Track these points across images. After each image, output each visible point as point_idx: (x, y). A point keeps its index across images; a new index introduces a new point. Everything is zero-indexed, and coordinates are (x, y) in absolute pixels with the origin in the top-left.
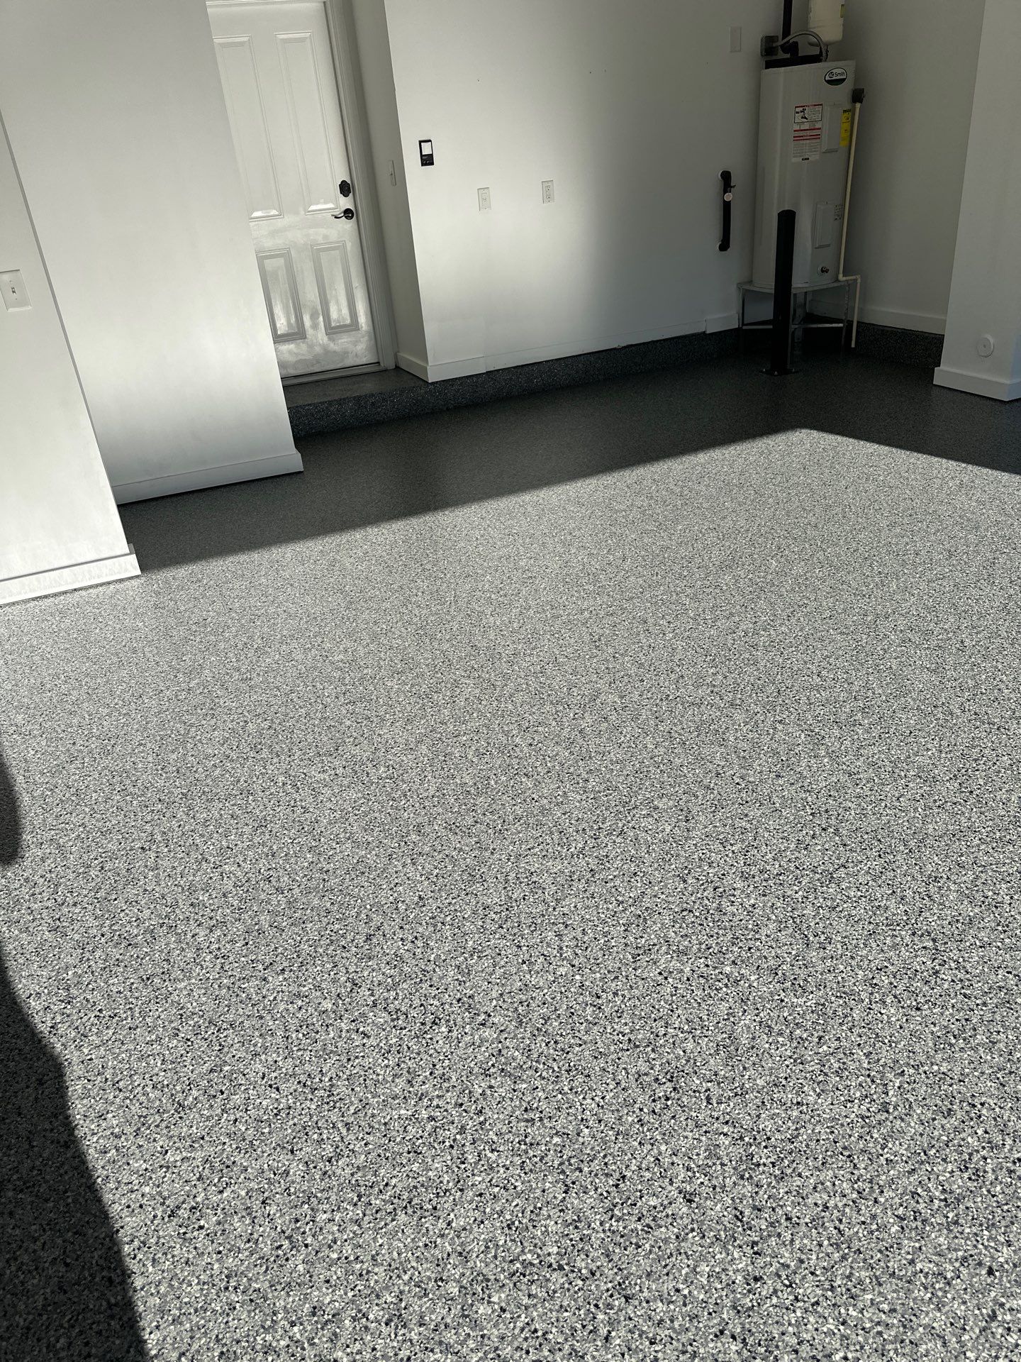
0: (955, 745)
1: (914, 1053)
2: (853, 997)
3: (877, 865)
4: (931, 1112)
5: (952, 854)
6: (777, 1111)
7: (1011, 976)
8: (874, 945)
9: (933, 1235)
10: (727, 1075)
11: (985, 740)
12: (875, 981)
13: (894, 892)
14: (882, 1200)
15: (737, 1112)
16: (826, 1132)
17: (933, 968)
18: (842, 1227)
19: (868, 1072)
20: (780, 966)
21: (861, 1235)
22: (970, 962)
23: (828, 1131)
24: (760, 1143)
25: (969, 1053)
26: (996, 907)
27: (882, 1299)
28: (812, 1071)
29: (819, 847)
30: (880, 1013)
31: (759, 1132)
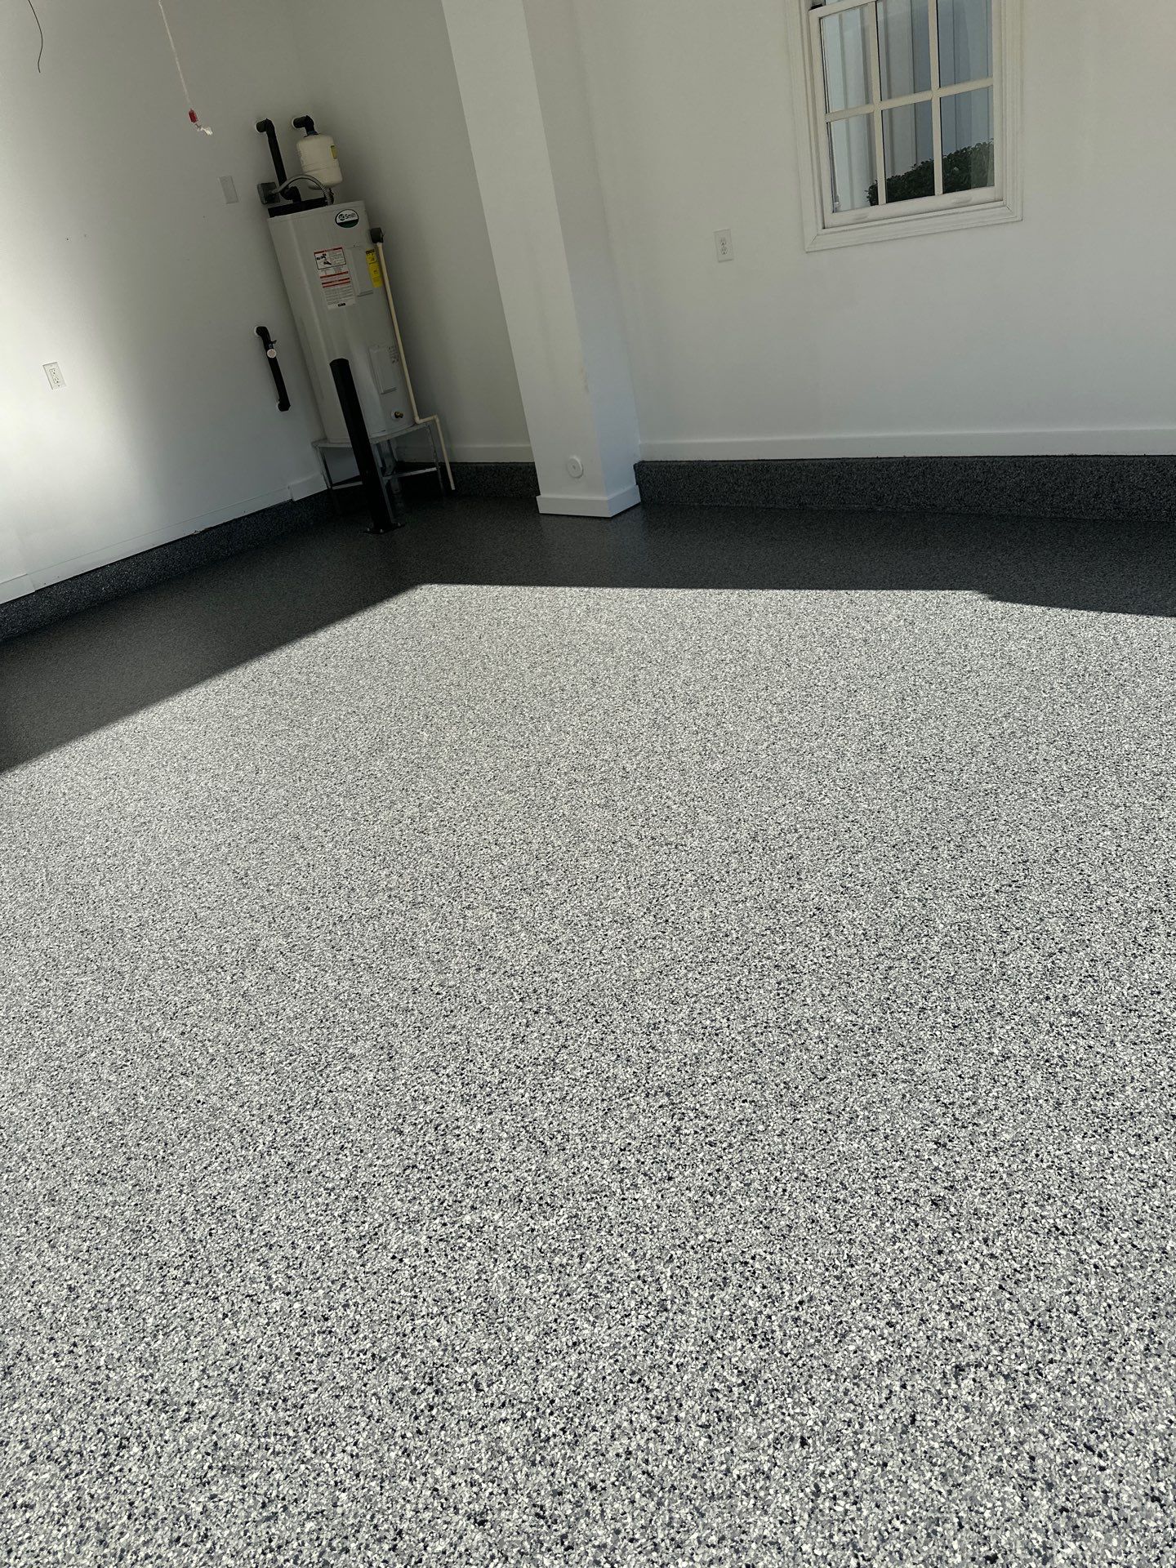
0: (641, 877)
1: (677, 1230)
2: (604, 1194)
3: (595, 1032)
4: (708, 1290)
5: (664, 993)
6: (554, 1364)
7: (747, 1105)
8: (612, 1124)
9: (741, 1430)
10: (492, 1347)
11: (667, 863)
12: (622, 1165)
13: (618, 1056)
14: (682, 1415)
15: (512, 1386)
16: (610, 1364)
17: (674, 1127)
18: (650, 1468)
19: (637, 1274)
20: (522, 1190)
21: (671, 1467)
22: (707, 1105)
23: (612, 1361)
24: (544, 1412)
25: (728, 1206)
26: (717, 1035)
27: (708, 1531)
28: (581, 1299)
29: (536, 1034)
30: (635, 1199)
31: (540, 1399)
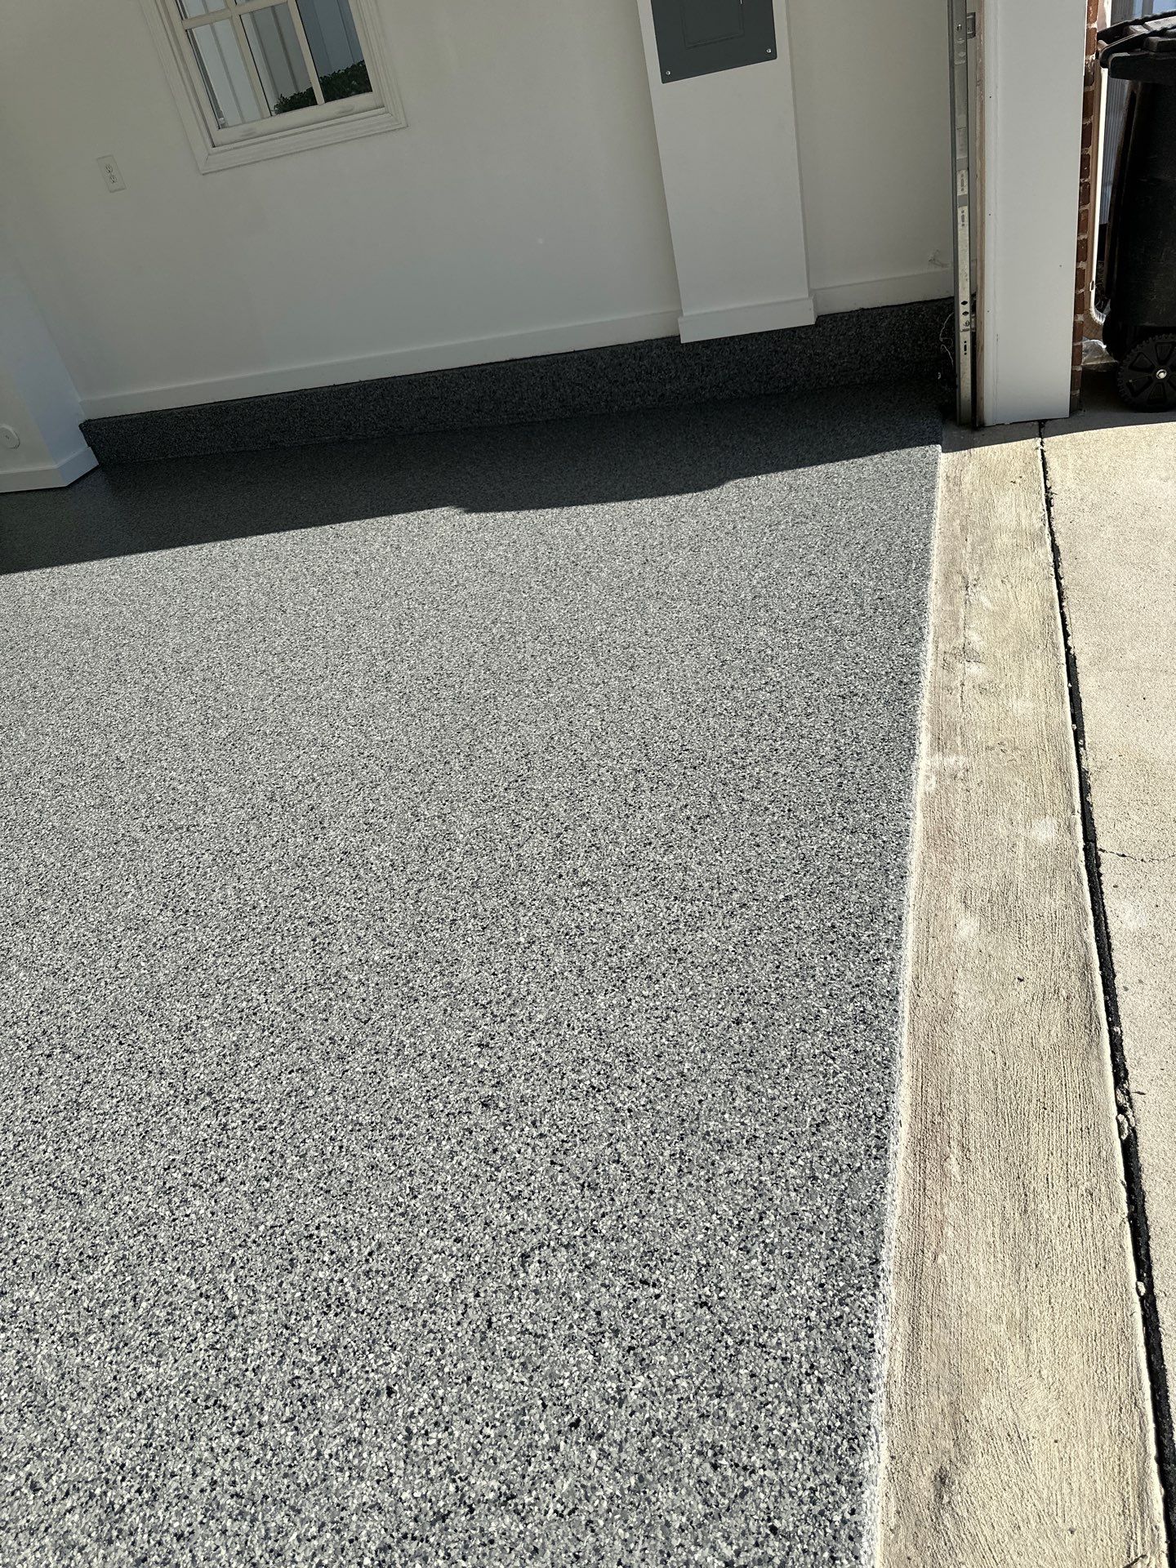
0: (152, 872)
1: (235, 1231)
2: (152, 1222)
3: (121, 1056)
4: (275, 1278)
5: (193, 989)
6: (120, 1425)
7: (294, 1074)
8: (151, 1147)
9: (327, 1407)
10: (45, 1437)
11: (180, 849)
12: (167, 1186)
13: (150, 1072)
14: (265, 1418)
15: (74, 1469)
16: (182, 1399)
17: (220, 1125)
18: (238, 1489)
19: (199, 1292)
20: (57, 1253)
21: (260, 1478)
22: (252, 1090)
23: (183, 1395)
24: (115, 1482)
25: (286, 1185)
26: (255, 1014)
27: (307, 1525)
28: (141, 1344)
29: (51, 1080)
30: (187, 1216)
31: (108, 1470)
